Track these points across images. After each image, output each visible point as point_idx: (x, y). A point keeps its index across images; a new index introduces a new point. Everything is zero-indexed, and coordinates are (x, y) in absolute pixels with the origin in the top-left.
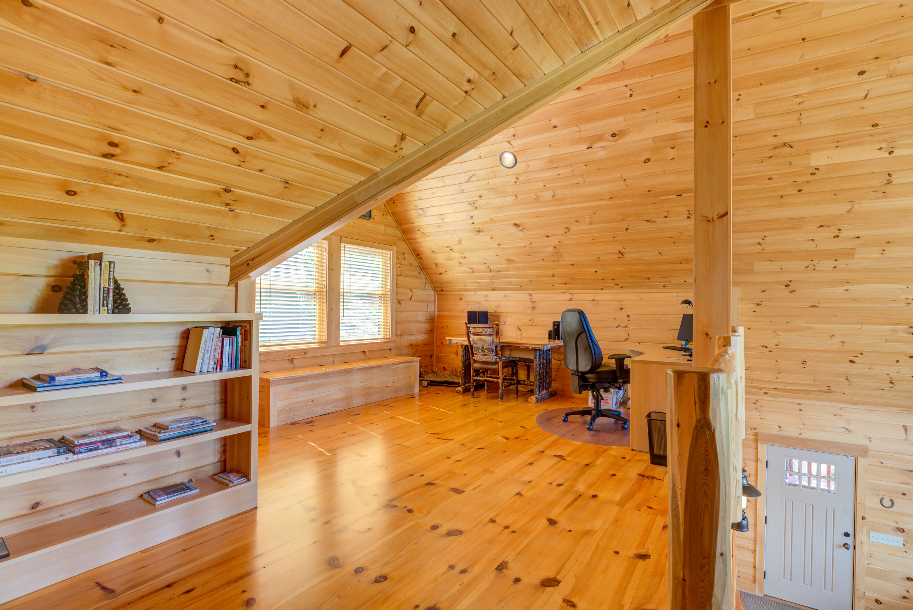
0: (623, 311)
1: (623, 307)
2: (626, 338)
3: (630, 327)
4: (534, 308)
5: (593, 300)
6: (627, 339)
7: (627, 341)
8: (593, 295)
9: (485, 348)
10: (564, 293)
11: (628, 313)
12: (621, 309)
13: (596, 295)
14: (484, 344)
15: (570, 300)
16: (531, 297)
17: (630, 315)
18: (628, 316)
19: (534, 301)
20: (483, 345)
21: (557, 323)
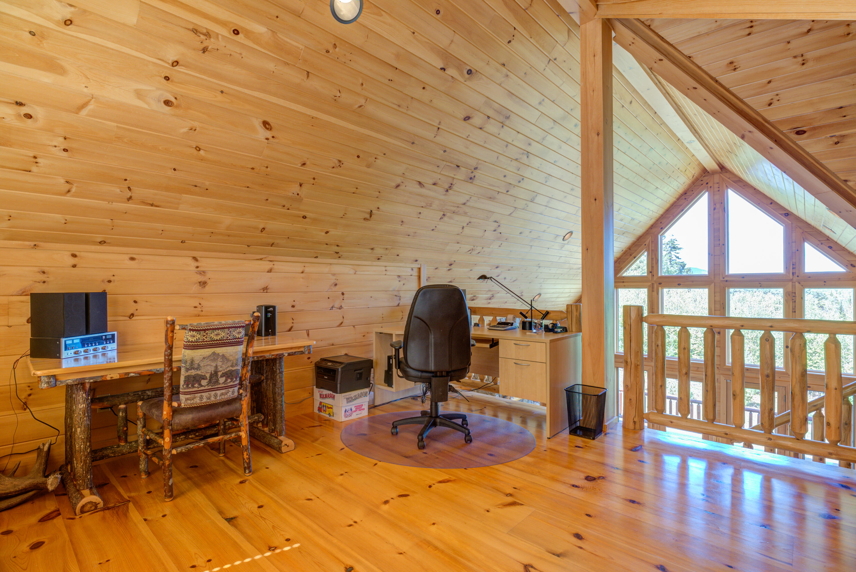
0: (337, 286)
1: (337, 282)
2: (340, 322)
3: (345, 308)
4: (203, 284)
5: (302, 273)
6: (342, 323)
7: (341, 326)
8: (303, 264)
9: (220, 374)
10: (261, 259)
11: (343, 290)
12: (336, 285)
13: (306, 265)
14: (220, 364)
15: (270, 271)
16: (196, 264)
17: (344, 292)
18: (343, 294)
19: (204, 272)
20: (216, 367)
21: (271, 309)
